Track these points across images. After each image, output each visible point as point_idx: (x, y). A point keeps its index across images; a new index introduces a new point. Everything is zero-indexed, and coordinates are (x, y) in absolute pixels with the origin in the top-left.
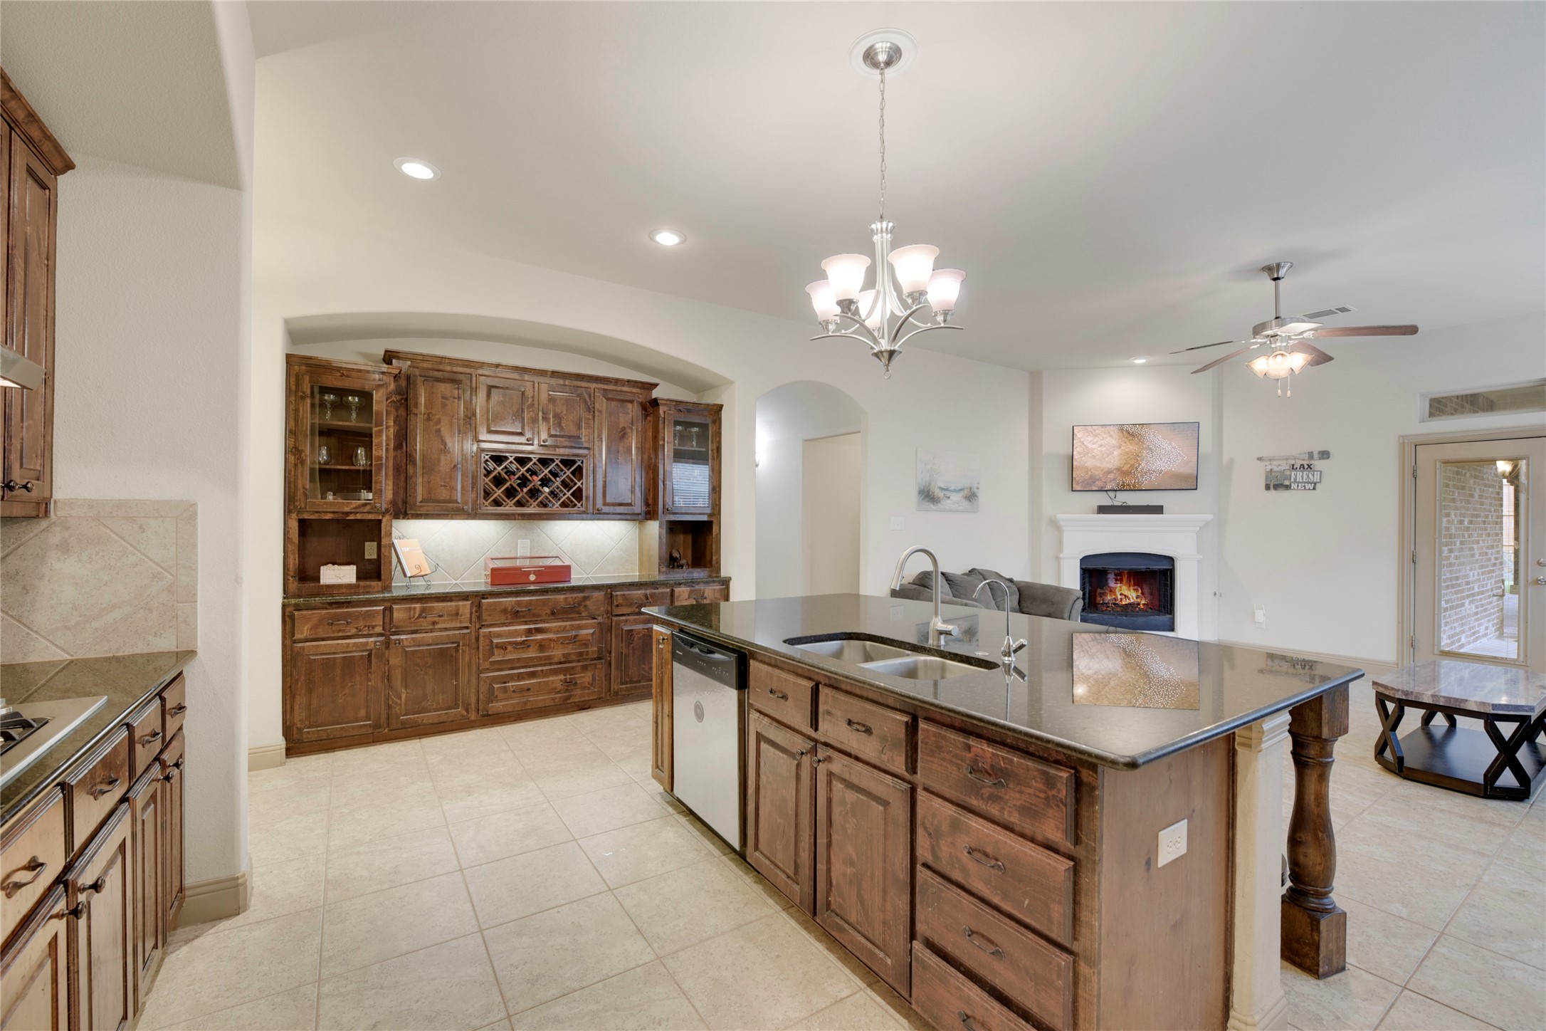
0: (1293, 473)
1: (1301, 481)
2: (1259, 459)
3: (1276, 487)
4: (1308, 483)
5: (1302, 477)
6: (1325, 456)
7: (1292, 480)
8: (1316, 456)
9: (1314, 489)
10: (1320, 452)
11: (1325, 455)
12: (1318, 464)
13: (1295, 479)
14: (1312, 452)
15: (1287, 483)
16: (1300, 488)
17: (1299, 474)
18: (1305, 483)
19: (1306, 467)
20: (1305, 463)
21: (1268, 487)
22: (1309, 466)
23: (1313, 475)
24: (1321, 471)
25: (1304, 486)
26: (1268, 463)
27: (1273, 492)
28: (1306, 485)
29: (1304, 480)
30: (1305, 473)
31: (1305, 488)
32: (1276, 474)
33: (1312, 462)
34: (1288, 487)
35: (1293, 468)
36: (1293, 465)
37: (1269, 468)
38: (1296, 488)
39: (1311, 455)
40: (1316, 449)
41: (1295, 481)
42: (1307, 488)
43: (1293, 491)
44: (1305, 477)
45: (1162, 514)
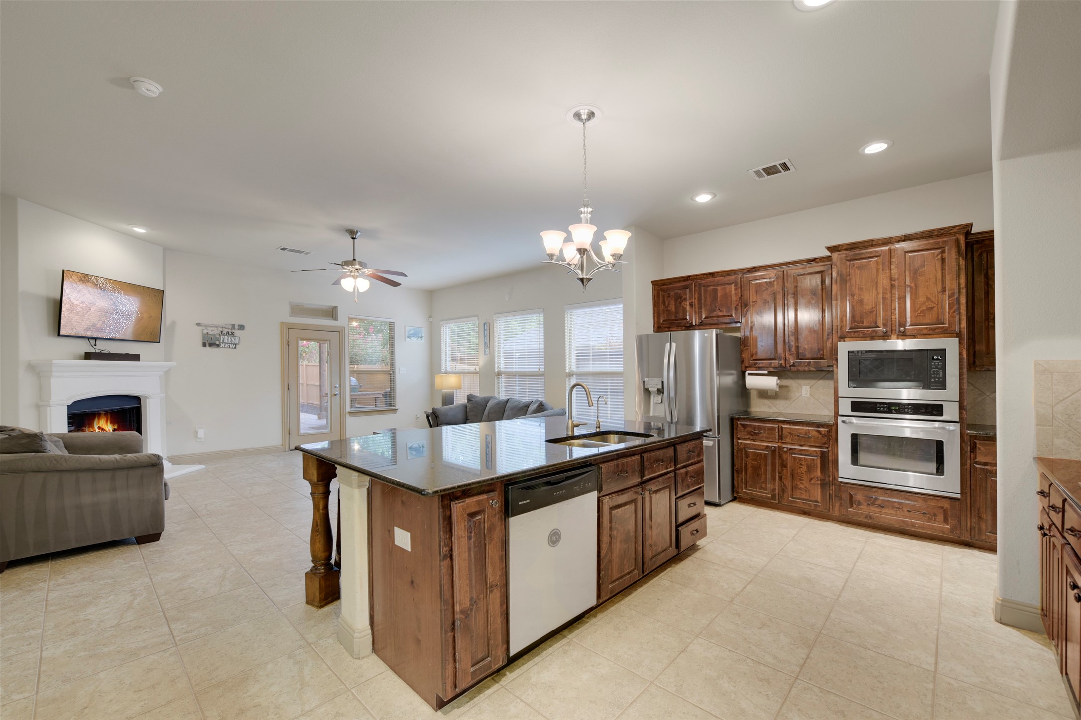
0: (222, 336)
1: (227, 342)
2: (198, 324)
3: (211, 345)
4: (232, 344)
5: (228, 339)
6: (242, 328)
7: (222, 341)
8: (237, 327)
9: (235, 348)
10: (239, 325)
11: (242, 327)
12: (238, 333)
13: (223, 341)
14: (234, 325)
15: (217, 342)
16: (226, 346)
17: (226, 337)
18: (230, 343)
19: (230, 333)
20: (230, 331)
21: (204, 345)
22: (233, 333)
23: (235, 339)
24: (239, 337)
25: (229, 346)
26: (204, 328)
27: (207, 348)
28: (231, 345)
29: (229, 342)
30: (230, 337)
31: (230, 347)
32: (211, 336)
33: (233, 331)
34: (218, 345)
35: (222, 333)
36: (222, 332)
37: (205, 331)
38: (224, 346)
39: (233, 326)
40: (237, 323)
41: (223, 342)
42: (231, 347)
43: (222, 348)
44: (230, 339)
45: (140, 361)
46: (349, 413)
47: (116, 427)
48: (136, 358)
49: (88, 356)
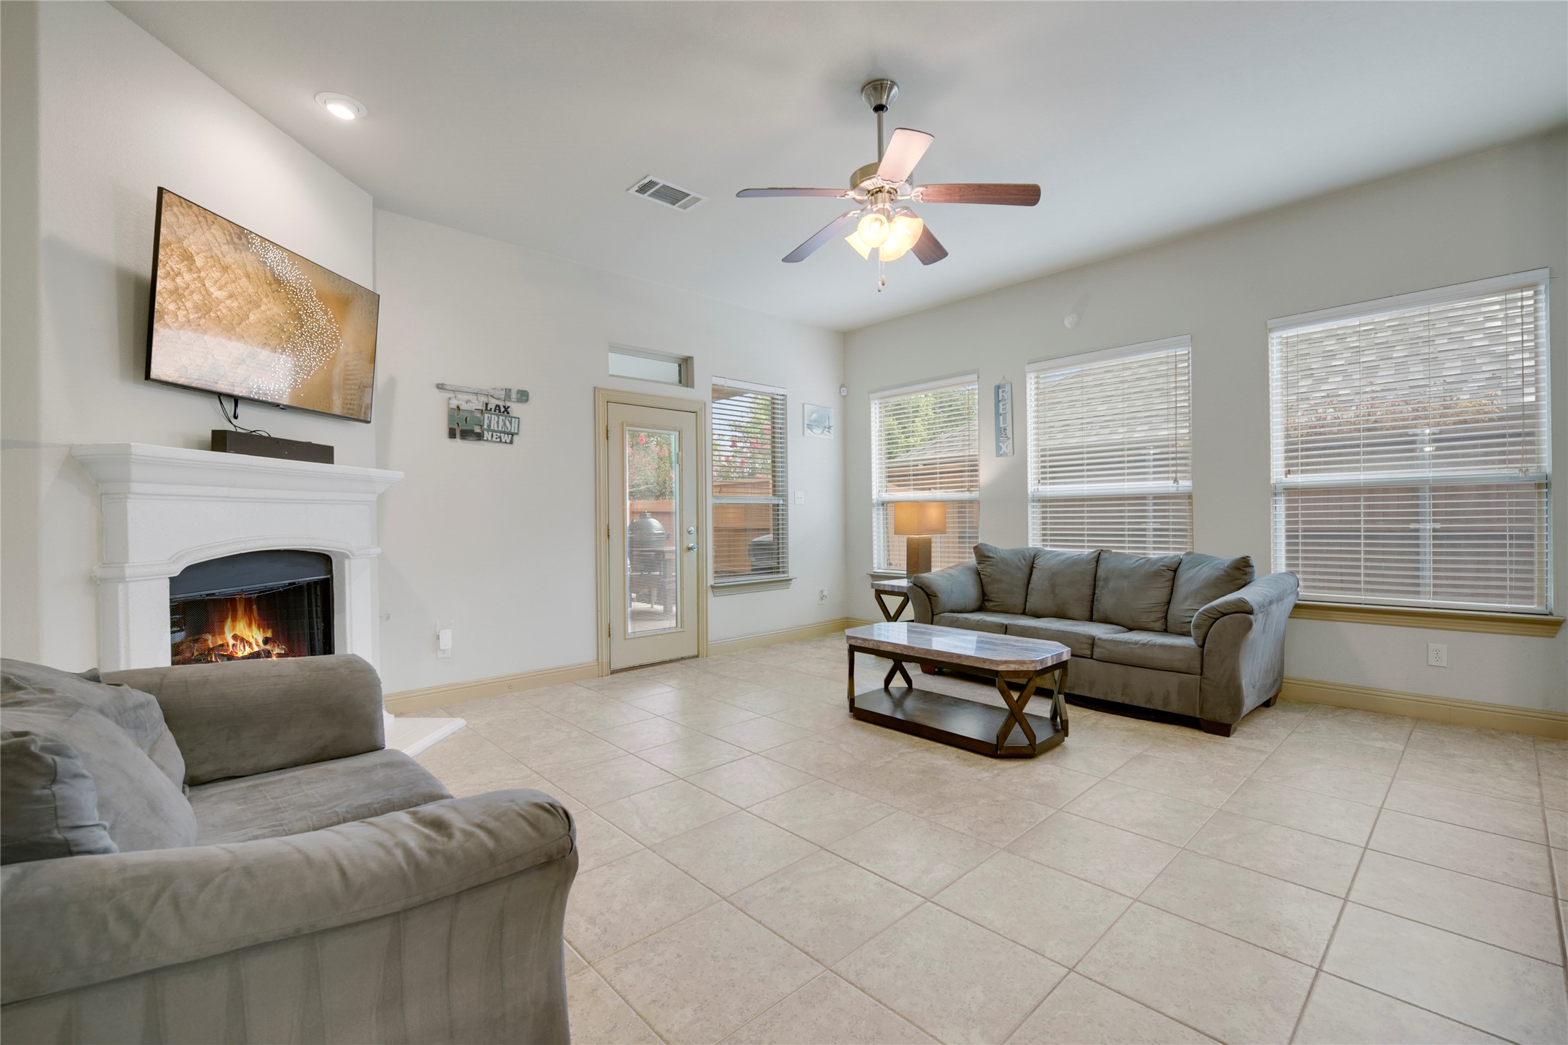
0: (486, 415)
1: (496, 429)
2: (440, 387)
3: (466, 434)
4: (505, 433)
5: (498, 423)
6: (524, 398)
7: (486, 427)
8: (514, 396)
9: (511, 442)
10: (519, 392)
11: (523, 396)
12: (516, 409)
13: (489, 426)
14: (510, 390)
15: (477, 430)
16: (494, 439)
17: (494, 418)
18: (501, 432)
19: (502, 409)
20: (501, 404)
21: (452, 434)
22: (506, 409)
23: (511, 423)
24: (519, 418)
25: (500, 437)
26: (452, 395)
27: (458, 442)
28: (502, 435)
29: (500, 429)
30: (501, 418)
31: (501, 441)
32: (466, 415)
33: (508, 404)
34: (479, 437)
35: (486, 409)
36: (487, 404)
37: (454, 403)
38: (490, 439)
39: (508, 391)
40: (516, 386)
41: (489, 429)
42: (503, 441)
43: (486, 443)
44: (501, 423)
45: (333, 463)
46: (712, 587)
47: (269, 634)
48: (323, 454)
49: (220, 441)
